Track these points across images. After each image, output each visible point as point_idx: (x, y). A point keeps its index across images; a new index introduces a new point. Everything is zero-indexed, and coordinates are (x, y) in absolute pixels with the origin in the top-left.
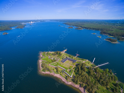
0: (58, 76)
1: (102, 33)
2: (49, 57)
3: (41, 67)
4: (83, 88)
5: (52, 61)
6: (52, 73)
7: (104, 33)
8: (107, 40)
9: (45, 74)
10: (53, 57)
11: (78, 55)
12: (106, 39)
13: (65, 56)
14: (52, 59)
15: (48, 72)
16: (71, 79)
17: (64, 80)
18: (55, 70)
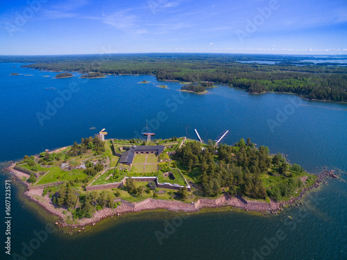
0: (148, 207)
1: (161, 79)
2: (63, 165)
3: (59, 211)
4: (236, 196)
5: (87, 172)
6: (122, 208)
7: (167, 79)
8: (185, 91)
9: (96, 222)
10: (81, 163)
11: (149, 134)
12: (182, 89)
13: (119, 146)
14: (83, 166)
15: (102, 211)
16: (190, 193)
17: (175, 206)
18: (125, 194)
